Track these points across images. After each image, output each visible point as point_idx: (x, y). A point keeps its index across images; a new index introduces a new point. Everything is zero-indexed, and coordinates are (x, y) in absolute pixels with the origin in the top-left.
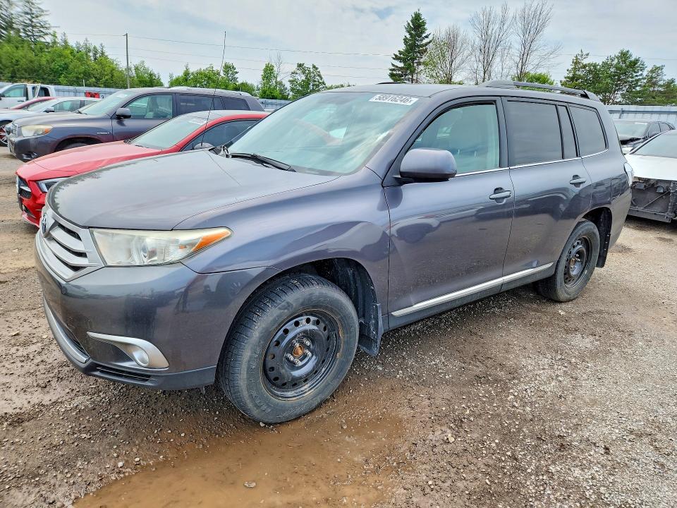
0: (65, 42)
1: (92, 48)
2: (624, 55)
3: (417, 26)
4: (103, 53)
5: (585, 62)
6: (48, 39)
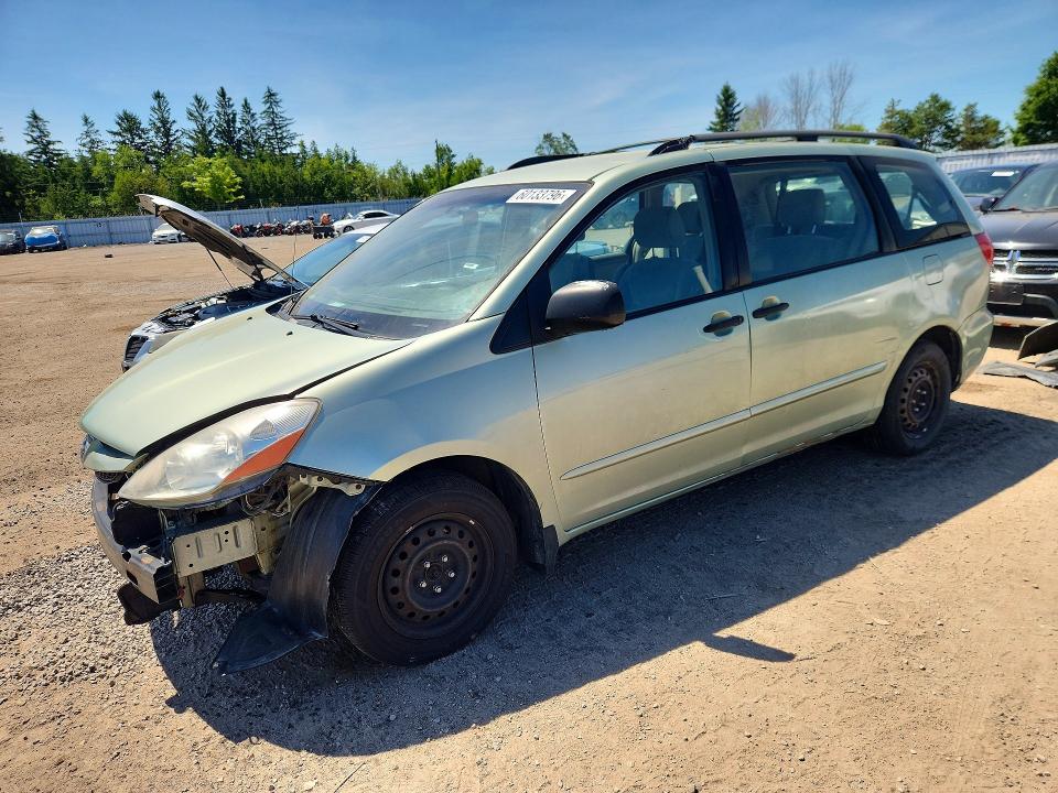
0: (315, 150)
1: (343, 154)
2: (935, 98)
3: (728, 97)
4: (354, 158)
5: (898, 108)
6: (296, 150)
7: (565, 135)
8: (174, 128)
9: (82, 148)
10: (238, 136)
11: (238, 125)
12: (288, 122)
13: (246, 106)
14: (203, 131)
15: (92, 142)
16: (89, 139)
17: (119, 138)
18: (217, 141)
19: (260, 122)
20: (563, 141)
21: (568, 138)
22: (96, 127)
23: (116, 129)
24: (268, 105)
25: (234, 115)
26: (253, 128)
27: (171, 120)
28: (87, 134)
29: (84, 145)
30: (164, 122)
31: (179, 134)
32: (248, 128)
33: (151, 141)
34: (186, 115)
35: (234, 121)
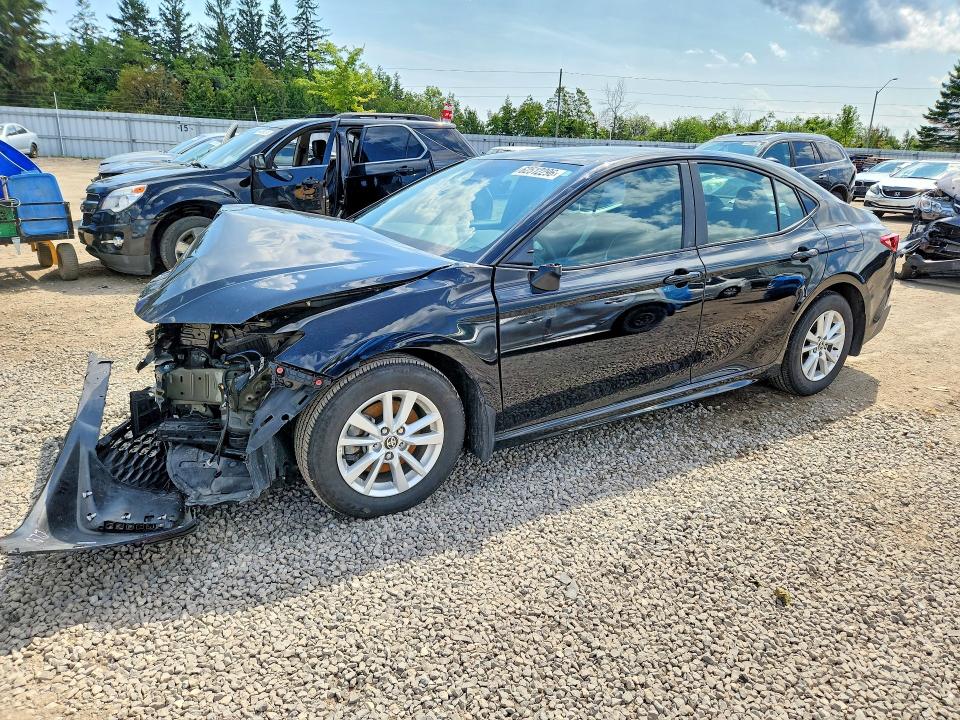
7: (579, 91)
8: (187, 22)
9: (74, 33)
10: (260, 43)
11: (264, 29)
12: (321, 34)
13: (275, 8)
14: (222, 30)
15: (86, 27)
16: (81, 23)
17: (120, 27)
18: (237, 45)
19: (290, 28)
20: (577, 98)
21: (583, 94)
22: (91, 9)
23: (118, 15)
24: (301, 10)
25: (260, 16)
26: (281, 36)
27: (184, 12)
28: (81, 16)
29: (76, 30)
30: (176, 13)
31: (191, 31)
32: (275, 34)
33: (159, 35)
34: (204, 9)
35: (259, 23)
